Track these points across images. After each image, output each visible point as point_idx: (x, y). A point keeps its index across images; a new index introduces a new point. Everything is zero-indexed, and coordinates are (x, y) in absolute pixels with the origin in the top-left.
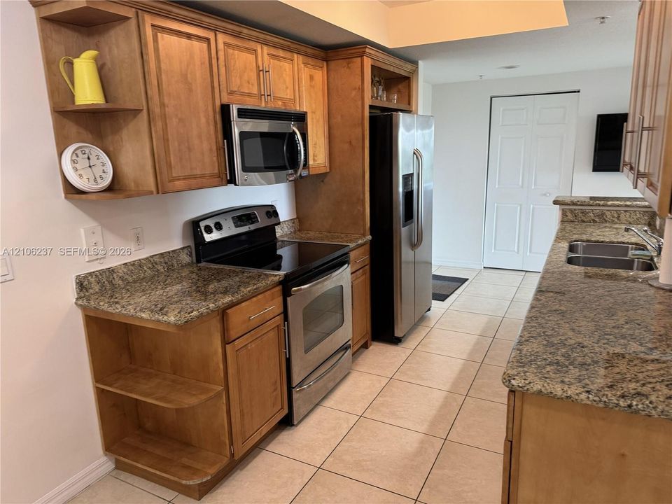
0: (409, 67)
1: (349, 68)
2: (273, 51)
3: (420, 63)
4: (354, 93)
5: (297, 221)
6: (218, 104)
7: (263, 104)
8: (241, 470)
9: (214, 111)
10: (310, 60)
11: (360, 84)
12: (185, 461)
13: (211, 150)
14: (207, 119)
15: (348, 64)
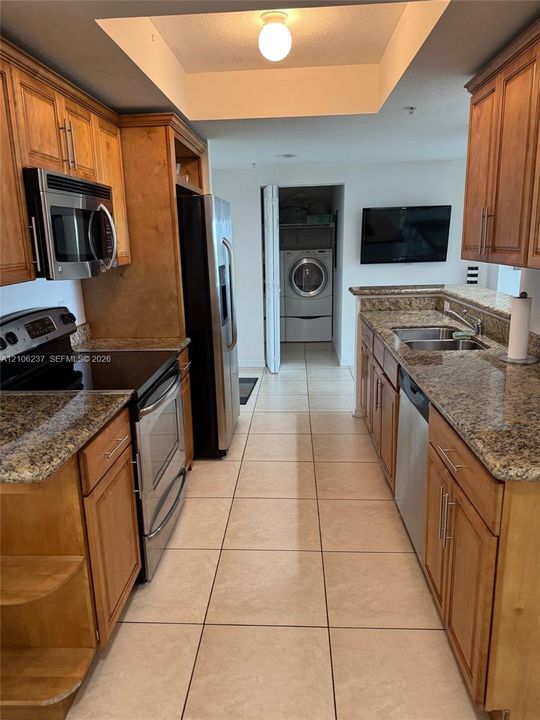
0: (200, 145)
1: (149, 138)
2: (72, 105)
3: (209, 141)
4: (157, 169)
5: (87, 326)
6: (20, 167)
7: (66, 173)
8: (104, 658)
9: (16, 176)
10: (105, 123)
11: (166, 158)
12: (30, 671)
13: (16, 230)
14: (9, 187)
15: (149, 134)
